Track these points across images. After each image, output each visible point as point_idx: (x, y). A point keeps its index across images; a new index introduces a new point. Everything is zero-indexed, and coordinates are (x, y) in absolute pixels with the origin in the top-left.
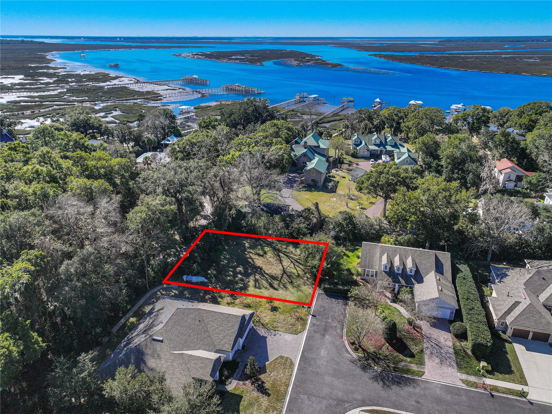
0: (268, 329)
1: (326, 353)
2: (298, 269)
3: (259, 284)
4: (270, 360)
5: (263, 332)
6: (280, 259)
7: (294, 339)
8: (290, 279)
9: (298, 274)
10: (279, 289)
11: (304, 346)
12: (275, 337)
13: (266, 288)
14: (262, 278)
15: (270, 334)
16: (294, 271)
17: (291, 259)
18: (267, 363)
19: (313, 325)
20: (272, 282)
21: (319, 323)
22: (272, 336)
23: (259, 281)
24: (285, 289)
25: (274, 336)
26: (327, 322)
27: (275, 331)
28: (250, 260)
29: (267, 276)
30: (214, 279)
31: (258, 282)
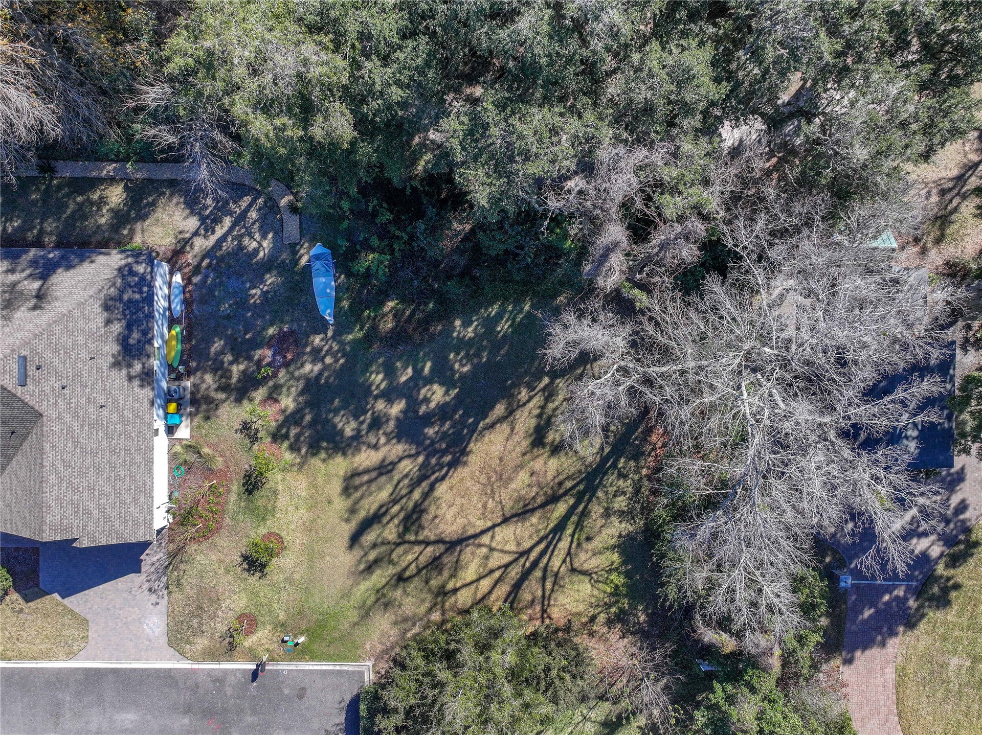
0: (167, 567)
1: (130, 726)
2: (486, 584)
3: (370, 482)
4: (66, 601)
5: (155, 559)
6: (533, 510)
7: (150, 641)
8: (419, 571)
9: (455, 591)
10: (357, 553)
11: (135, 670)
12: (147, 593)
13: (353, 511)
14: (406, 481)
15: (153, 577)
16: (469, 574)
17: (542, 546)
18: (56, 596)
19: (219, 679)
20: (385, 520)
21: (228, 693)
22: (146, 586)
23: (383, 479)
24: (362, 567)
25: (150, 590)
26: (240, 712)
27: (167, 588)
28: (500, 409)
29: (417, 495)
30: (360, 335)
31: (381, 474)
